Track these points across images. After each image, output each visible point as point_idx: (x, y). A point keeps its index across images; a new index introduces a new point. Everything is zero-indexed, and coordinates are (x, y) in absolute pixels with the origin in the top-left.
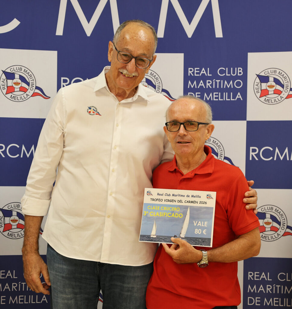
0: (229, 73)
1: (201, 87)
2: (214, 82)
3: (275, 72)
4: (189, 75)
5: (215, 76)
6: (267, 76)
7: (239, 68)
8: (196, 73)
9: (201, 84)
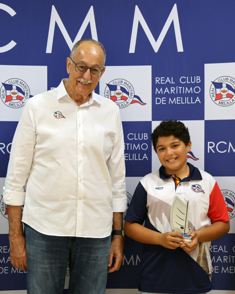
0: (189, 80)
1: (167, 93)
2: (177, 89)
3: (227, 80)
4: (156, 83)
5: (178, 84)
6: (221, 83)
7: (197, 77)
8: (162, 81)
9: (167, 90)
